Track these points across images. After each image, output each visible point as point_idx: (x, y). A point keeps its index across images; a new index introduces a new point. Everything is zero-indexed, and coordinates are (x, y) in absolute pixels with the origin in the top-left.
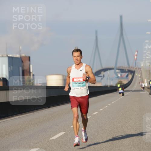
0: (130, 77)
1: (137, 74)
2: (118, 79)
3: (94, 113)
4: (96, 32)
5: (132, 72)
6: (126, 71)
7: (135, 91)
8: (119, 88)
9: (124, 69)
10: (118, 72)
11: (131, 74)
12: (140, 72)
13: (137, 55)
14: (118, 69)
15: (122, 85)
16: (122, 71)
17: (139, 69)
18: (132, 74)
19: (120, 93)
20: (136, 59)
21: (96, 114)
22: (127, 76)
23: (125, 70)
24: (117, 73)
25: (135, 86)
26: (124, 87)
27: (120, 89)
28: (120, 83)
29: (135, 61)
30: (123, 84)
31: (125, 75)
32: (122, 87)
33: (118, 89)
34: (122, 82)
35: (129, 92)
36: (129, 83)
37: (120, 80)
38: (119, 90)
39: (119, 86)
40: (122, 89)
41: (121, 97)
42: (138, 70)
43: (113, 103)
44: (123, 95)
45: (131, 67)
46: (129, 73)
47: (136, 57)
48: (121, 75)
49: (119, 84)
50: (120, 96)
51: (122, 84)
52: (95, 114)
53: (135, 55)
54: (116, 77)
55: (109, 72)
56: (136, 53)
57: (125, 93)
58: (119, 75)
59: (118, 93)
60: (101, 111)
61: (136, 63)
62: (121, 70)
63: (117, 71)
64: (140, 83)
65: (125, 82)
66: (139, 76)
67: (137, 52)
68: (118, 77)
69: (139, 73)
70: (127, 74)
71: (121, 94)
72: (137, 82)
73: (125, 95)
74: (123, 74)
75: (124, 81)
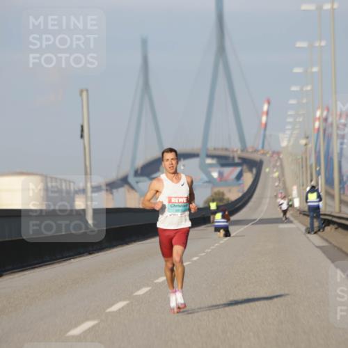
0: (248, 178)
1: (267, 170)
2: (210, 185)
3: (138, 289)
4: (144, 43)
5: (255, 165)
6: (237, 160)
7: (262, 221)
8: (215, 212)
9: (231, 155)
10: (211, 165)
11: (251, 170)
12: (278, 164)
13: (267, 113)
14: (212, 157)
15: (221, 204)
16: (224, 161)
17: (275, 157)
18: (254, 171)
19: (217, 229)
20: (266, 125)
21: (147, 292)
22: (239, 176)
23: (233, 158)
24: (210, 169)
25: (261, 206)
26: (230, 209)
27: (218, 216)
28: (217, 197)
29: (262, 132)
30: (228, 199)
31: (231, 172)
32: (223, 212)
33: (212, 217)
34: (223, 194)
35: (246, 227)
36: (247, 198)
37: (216, 190)
38: (214, 218)
39: (213, 206)
40: (223, 217)
41: (221, 242)
42: (272, 156)
43: (195, 259)
44: (227, 234)
45: (250, 150)
46: (245, 167)
47: (264, 119)
48: (221, 174)
49: (213, 201)
50: (219, 237)
51: (225, 202)
52: (143, 295)
53: (263, 113)
54: (206, 179)
55: (184, 166)
56: (265, 107)
57: (231, 229)
58: (215, 175)
59: (213, 229)
60: (160, 283)
61: (264, 136)
62: (219, 157)
63: (209, 161)
64: (276, 197)
65: (233, 195)
66: (276, 174)
67: (269, 103)
68: (211, 181)
69: (275, 166)
70: (238, 169)
71: (222, 232)
72: (269, 193)
73: (233, 234)
74: (227, 170)
75: (230, 191)
